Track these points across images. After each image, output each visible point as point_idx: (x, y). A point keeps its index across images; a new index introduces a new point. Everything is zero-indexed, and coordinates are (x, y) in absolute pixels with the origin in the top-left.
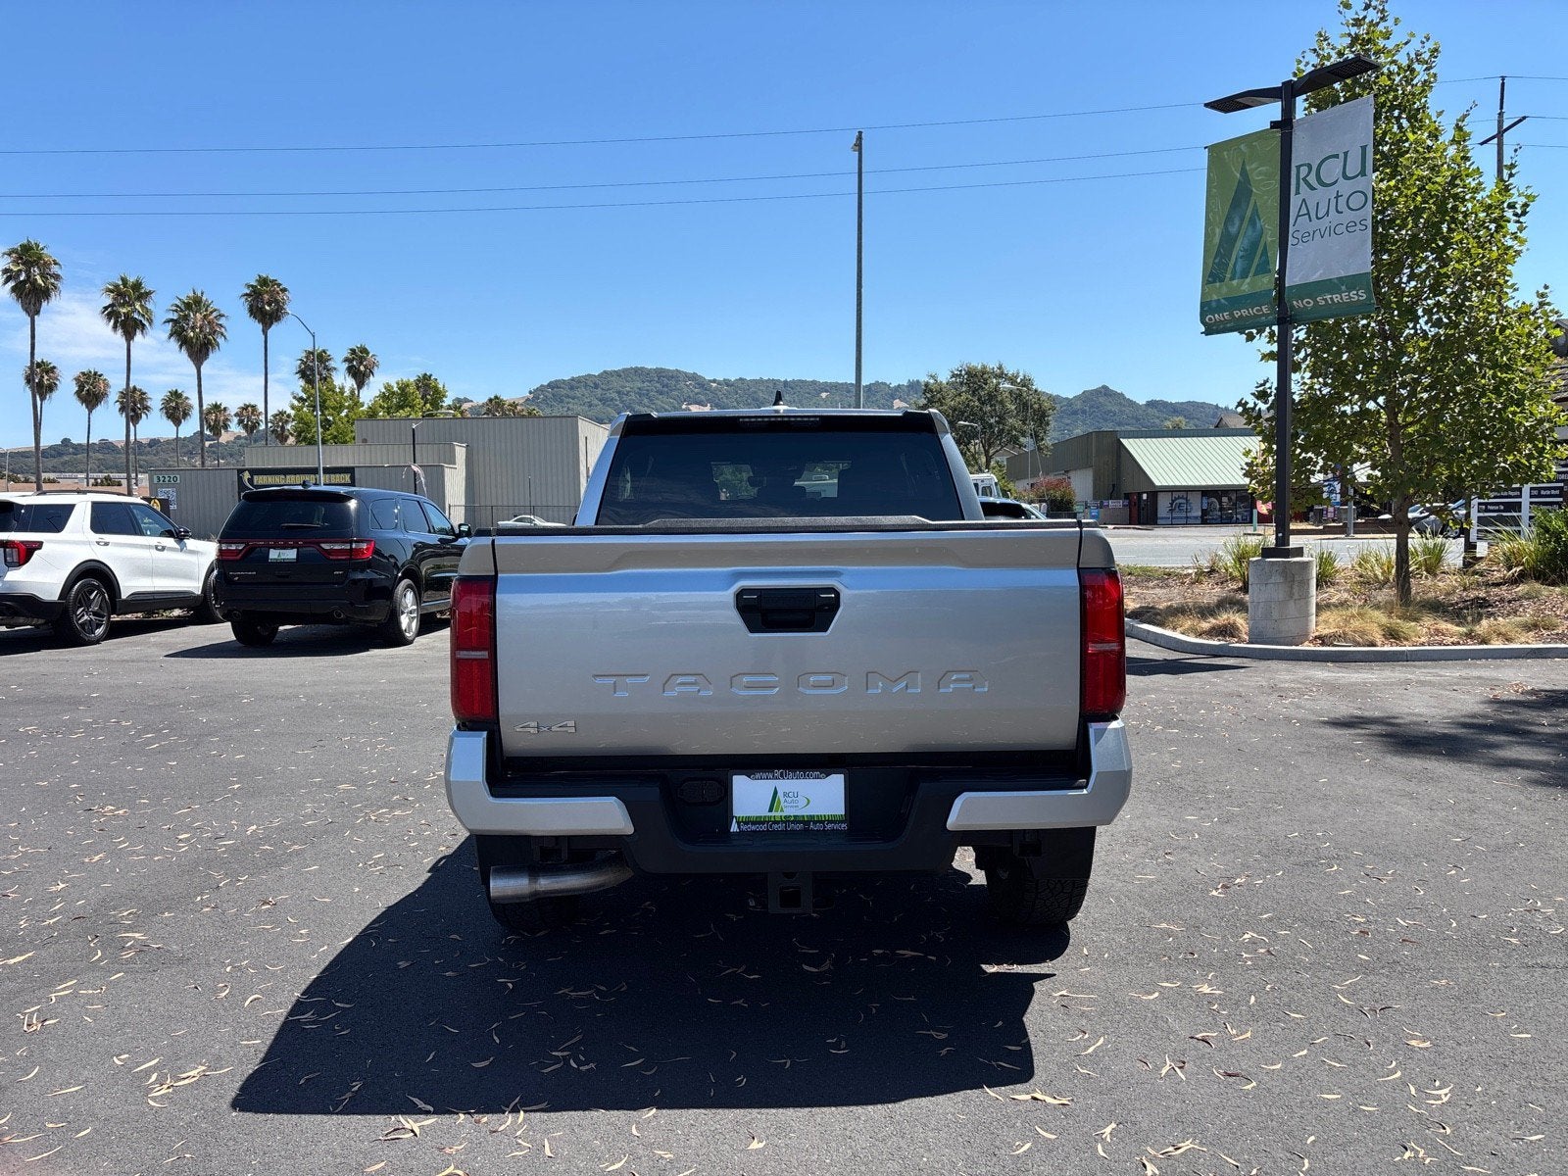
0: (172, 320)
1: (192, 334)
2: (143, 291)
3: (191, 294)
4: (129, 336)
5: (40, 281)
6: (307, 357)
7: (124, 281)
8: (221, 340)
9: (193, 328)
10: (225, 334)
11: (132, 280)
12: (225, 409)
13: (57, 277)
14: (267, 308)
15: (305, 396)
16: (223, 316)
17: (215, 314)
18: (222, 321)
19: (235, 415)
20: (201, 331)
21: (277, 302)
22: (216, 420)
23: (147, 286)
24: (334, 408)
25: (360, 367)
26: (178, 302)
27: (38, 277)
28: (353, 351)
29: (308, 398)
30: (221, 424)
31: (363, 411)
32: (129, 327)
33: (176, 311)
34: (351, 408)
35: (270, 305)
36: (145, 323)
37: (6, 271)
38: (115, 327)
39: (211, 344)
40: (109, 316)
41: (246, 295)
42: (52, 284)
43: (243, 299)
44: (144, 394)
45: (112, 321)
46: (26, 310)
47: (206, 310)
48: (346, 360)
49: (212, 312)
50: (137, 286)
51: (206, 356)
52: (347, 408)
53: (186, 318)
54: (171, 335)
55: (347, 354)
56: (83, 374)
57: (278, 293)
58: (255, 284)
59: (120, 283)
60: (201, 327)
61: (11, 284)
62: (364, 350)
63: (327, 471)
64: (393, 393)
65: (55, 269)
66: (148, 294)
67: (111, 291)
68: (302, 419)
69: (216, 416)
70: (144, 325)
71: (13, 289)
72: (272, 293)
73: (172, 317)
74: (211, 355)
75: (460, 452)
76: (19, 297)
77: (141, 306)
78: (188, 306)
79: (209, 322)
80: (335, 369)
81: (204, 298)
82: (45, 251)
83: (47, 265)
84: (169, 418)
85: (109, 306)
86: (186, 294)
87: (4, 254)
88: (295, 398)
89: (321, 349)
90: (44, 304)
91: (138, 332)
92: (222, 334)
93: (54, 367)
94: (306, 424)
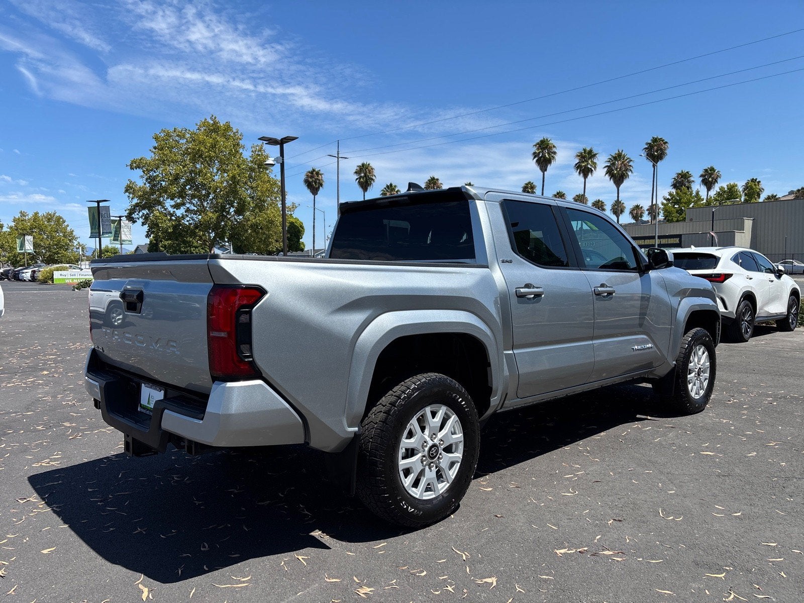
0: (607, 166)
1: (616, 172)
2: (593, 154)
3: (617, 152)
4: (585, 176)
5: (547, 156)
6: (677, 177)
7: (585, 150)
8: (630, 173)
9: (616, 169)
10: (632, 169)
11: (588, 149)
12: (641, 207)
13: (555, 153)
14: (656, 153)
15: (670, 198)
16: (632, 161)
17: (628, 160)
18: (631, 163)
19: (647, 210)
20: (620, 170)
21: (661, 149)
22: (637, 213)
23: (595, 151)
24: (685, 203)
25: (709, 178)
26: (610, 157)
27: (546, 154)
28: (706, 170)
29: (672, 198)
30: (639, 215)
31: (702, 204)
32: (585, 171)
33: (609, 161)
34: (695, 202)
35: (657, 152)
36: (593, 169)
37: (534, 153)
38: (580, 173)
39: (625, 175)
40: (577, 168)
41: (646, 148)
42: (552, 156)
43: (644, 151)
44: (603, 203)
45: (579, 170)
46: (541, 169)
47: (624, 159)
48: (701, 176)
49: (626, 160)
50: (591, 151)
51: (622, 182)
52: (693, 202)
53: (613, 164)
54: (606, 174)
55: (702, 172)
56: (577, 196)
57: (662, 145)
58: (650, 142)
59: (583, 151)
60: (620, 168)
61: (536, 159)
62: (712, 169)
63: (660, 237)
64: (725, 192)
65: (554, 150)
66: (595, 155)
67: (579, 156)
68: (667, 210)
69: (637, 212)
70: (592, 170)
71: (537, 161)
72: (659, 146)
73: (607, 165)
74: (624, 181)
75: (748, 224)
76: (539, 164)
77: (591, 161)
78: (615, 158)
79: (624, 165)
80: (693, 181)
81: (623, 153)
82: (550, 142)
83: (551, 148)
84: (614, 214)
85: (578, 163)
86: (614, 153)
87: (534, 146)
88: (664, 199)
89: (686, 171)
90: (549, 166)
91: (590, 175)
92: (630, 170)
93: (564, 194)
94: (669, 212)
